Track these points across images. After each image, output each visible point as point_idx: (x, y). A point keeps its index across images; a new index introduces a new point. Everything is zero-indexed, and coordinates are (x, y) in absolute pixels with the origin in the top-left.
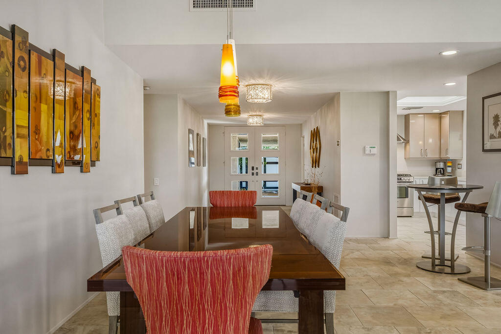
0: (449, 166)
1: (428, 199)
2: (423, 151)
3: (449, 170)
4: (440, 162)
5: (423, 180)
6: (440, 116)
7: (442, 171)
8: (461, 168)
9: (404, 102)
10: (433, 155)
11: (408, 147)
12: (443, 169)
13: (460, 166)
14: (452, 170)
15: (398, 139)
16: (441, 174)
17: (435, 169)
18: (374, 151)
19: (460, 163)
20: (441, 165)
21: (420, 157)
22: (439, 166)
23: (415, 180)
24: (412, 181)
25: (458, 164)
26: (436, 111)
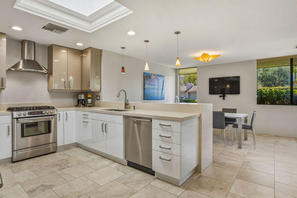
0: (90, 98)
2: (66, 83)
3: (90, 101)
5: (67, 112)
6: (81, 52)
7: (83, 102)
8: (99, 100)
10: (75, 87)
11: (51, 78)
12: (84, 100)
13: (98, 98)
14: (92, 101)
16: (83, 105)
17: (77, 101)
19: (99, 95)
20: (82, 97)
21: (64, 89)
22: (81, 97)
23: (58, 112)
24: (56, 114)
25: (97, 96)
26: (80, 44)
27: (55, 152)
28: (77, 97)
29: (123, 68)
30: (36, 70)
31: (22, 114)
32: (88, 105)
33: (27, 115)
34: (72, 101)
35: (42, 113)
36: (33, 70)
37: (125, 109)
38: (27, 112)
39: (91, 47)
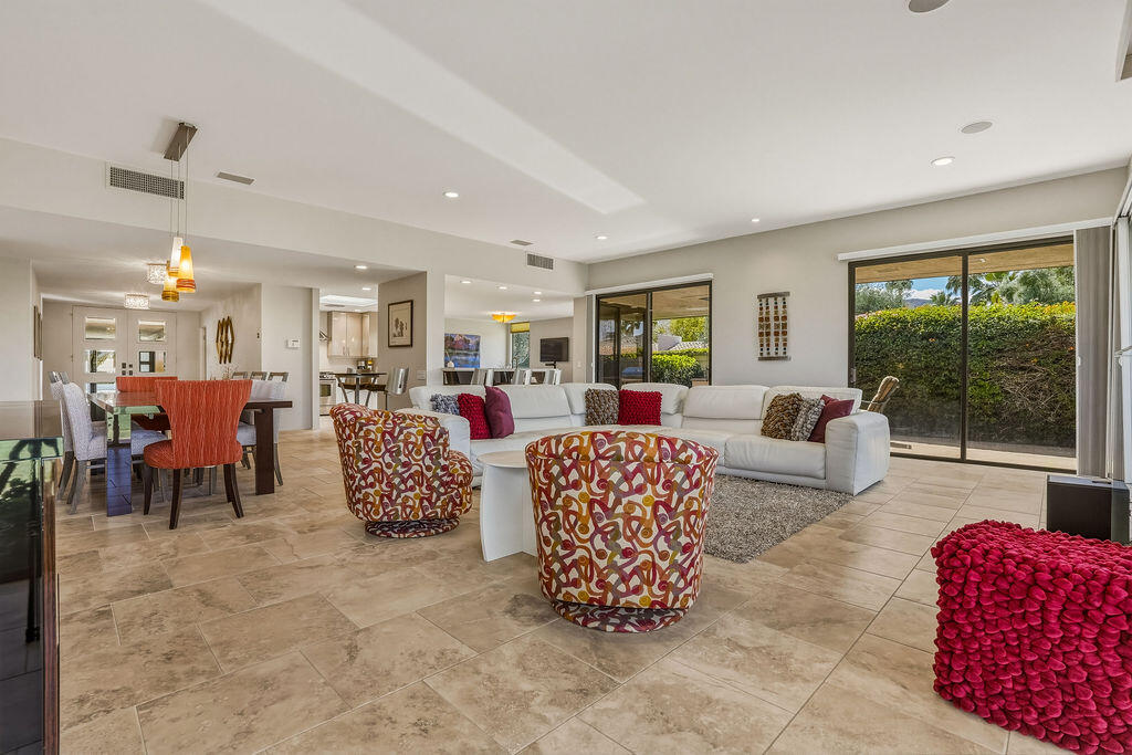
1: (347, 386)
2: (345, 349)
4: (361, 360)
6: (362, 315)
9: (327, 299)
10: (355, 353)
11: (330, 344)
15: (321, 336)
18: (297, 345)
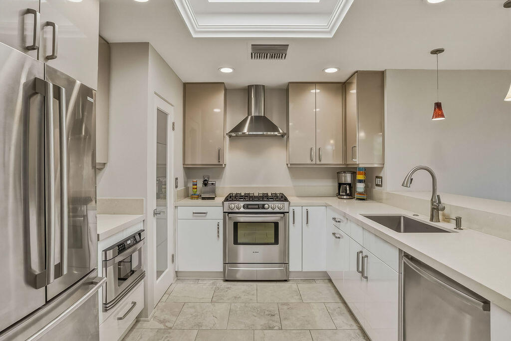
0: (360, 181)
2: (313, 150)
3: (360, 187)
4: (344, 172)
5: (308, 208)
7: (348, 188)
8: (381, 185)
12: (350, 185)
13: (378, 181)
14: (367, 187)
16: (347, 195)
17: (337, 185)
19: (381, 175)
20: (348, 178)
21: (309, 162)
22: (345, 179)
23: (291, 208)
24: (286, 210)
25: (377, 177)
26: (331, 70)
27: (286, 281)
28: (338, 178)
29: (438, 106)
30: (265, 133)
31: (235, 208)
32: (356, 196)
33: (242, 210)
34: (329, 185)
35: (263, 207)
36: (261, 133)
37: (432, 220)
38: (242, 204)
39: (357, 72)
